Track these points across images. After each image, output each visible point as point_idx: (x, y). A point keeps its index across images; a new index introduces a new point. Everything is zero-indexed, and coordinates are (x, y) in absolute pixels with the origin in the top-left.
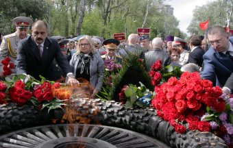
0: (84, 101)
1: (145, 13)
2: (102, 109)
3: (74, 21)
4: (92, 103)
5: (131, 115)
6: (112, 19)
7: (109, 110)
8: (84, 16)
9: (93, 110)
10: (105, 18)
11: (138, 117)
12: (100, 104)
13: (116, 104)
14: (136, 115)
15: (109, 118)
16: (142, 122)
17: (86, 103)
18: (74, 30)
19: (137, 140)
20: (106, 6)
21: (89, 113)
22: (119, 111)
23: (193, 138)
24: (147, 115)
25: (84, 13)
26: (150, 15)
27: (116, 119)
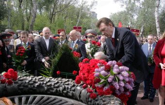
0: (30, 78)
1: (78, 16)
2: (43, 84)
3: (28, 20)
4: (36, 79)
5: (63, 86)
6: (56, 20)
7: (48, 84)
8: (35, 17)
9: (37, 84)
10: (51, 19)
11: (68, 88)
12: (42, 79)
13: (53, 79)
14: (67, 86)
15: (48, 90)
16: (71, 91)
17: (32, 79)
18: (28, 27)
19: (67, 104)
20: (52, 10)
21: (34, 87)
22: (55, 84)
23: (101, 99)
24: (74, 86)
25: (35, 15)
26: (82, 17)
27: (53, 89)
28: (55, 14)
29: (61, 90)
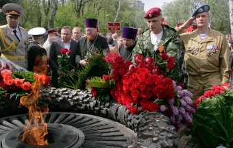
0: (51, 91)
1: (117, 7)
2: (68, 98)
3: (47, 14)
4: (58, 92)
5: (95, 101)
6: (85, 12)
7: (75, 98)
8: (56, 9)
9: (60, 98)
10: (78, 12)
11: (101, 104)
12: (67, 92)
13: (81, 92)
15: (75, 106)
16: (104, 107)
17: (53, 92)
18: (46, 22)
19: (99, 124)
21: (56, 101)
22: (84, 98)
23: (144, 117)
25: (56, 6)
26: (122, 9)
27: (81, 106)
28: (84, 5)
29: (92, 106)
